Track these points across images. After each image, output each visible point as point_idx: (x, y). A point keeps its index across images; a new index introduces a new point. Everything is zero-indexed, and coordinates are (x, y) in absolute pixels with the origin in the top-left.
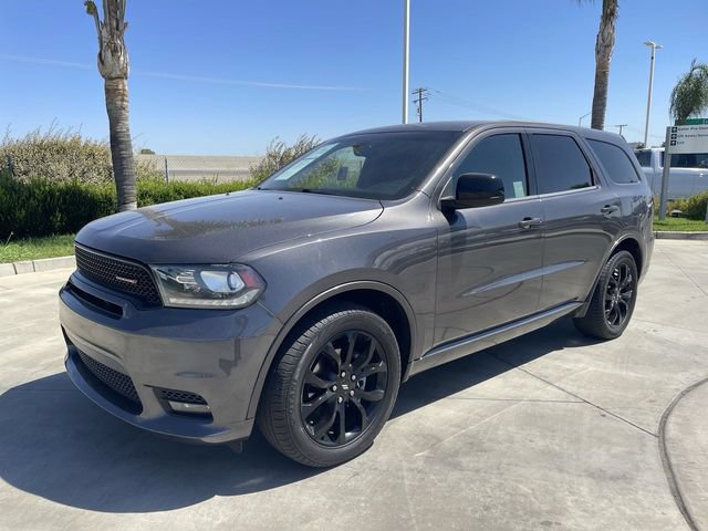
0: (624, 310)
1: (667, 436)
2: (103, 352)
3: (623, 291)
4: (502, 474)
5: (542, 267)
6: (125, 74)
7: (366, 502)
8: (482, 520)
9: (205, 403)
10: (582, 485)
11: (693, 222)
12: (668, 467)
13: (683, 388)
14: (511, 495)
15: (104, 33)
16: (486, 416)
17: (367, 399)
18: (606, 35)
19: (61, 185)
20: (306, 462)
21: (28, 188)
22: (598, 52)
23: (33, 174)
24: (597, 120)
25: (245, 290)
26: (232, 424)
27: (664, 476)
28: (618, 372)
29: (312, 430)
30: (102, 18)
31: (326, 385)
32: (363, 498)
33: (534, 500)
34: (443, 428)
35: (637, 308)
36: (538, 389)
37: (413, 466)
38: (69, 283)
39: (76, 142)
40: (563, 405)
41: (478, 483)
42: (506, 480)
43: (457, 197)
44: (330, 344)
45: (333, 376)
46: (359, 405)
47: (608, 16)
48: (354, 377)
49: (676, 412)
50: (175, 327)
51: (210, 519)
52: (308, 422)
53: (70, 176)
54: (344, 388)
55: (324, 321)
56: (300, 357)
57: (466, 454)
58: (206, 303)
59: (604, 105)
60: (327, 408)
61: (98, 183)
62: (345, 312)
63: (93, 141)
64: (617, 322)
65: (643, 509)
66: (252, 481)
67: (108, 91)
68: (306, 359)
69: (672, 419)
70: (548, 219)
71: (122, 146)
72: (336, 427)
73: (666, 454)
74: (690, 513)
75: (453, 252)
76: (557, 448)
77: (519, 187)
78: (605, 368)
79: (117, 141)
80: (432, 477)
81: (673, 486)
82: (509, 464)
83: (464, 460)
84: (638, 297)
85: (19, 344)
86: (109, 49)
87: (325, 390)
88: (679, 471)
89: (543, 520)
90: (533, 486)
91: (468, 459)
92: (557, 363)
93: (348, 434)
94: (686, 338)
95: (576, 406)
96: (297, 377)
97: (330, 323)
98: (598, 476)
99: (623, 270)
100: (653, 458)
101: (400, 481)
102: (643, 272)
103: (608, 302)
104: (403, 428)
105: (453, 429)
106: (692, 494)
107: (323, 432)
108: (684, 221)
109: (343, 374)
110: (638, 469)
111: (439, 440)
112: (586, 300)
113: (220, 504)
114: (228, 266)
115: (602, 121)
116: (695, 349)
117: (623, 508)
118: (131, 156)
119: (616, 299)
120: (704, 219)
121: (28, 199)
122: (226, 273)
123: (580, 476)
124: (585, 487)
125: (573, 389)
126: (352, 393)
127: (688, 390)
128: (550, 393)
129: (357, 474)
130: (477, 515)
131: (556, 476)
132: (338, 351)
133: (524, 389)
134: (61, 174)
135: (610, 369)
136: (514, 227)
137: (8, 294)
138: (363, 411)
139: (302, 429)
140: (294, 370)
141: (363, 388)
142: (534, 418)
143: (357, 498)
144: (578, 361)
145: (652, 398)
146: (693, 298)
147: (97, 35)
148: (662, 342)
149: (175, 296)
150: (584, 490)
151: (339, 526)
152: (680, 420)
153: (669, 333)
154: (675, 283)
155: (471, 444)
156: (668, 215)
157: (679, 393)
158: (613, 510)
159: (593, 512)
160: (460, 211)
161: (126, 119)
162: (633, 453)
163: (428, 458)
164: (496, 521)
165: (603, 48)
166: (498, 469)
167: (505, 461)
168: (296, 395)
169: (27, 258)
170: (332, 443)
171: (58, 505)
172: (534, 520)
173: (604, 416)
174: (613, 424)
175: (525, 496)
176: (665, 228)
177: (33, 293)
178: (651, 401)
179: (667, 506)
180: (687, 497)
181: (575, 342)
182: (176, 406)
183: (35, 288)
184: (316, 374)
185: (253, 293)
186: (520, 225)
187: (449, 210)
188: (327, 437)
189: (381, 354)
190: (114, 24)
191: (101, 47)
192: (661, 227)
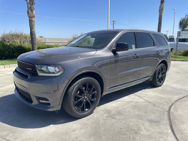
0: (162, 79)
1: (170, 112)
2: (23, 87)
3: (162, 74)
4: (126, 120)
5: (140, 67)
6: (34, 16)
7: (90, 127)
8: (119, 132)
9: (48, 100)
10: (146, 123)
11: (184, 57)
12: (170, 119)
13: (176, 100)
14: (128, 126)
15: (29, 5)
16: (124, 106)
17: (92, 101)
18: (162, 6)
19: (17, 45)
20: (75, 116)
21: (9, 46)
22: (159, 11)
23: (10, 42)
24: (159, 30)
25: (59, 71)
26: (55, 106)
27: (168, 121)
28: (160, 95)
29: (77, 108)
30: (28, 2)
31: (80, 97)
32: (89, 126)
33: (133, 127)
34: (112, 109)
35: (166, 79)
36: (138, 99)
37: (103, 118)
38: (15, 70)
39: (22, 34)
40: (144, 103)
41: (119, 123)
42: (127, 122)
43: (116, 49)
44: (82, 86)
45: (83, 94)
46: (89, 102)
47: (162, 2)
48: (88, 95)
49: (173, 106)
50: (41, 81)
51: (49, 130)
52: (76, 106)
53: (20, 43)
54: (85, 98)
55: (80, 80)
56: (73, 89)
57: (117, 115)
58: (49, 75)
59: (161, 25)
60: (81, 102)
61: (27, 45)
62: (86, 78)
63: (26, 34)
64: (160, 82)
65: (162, 130)
66: (61, 121)
67: (30, 21)
68: (75, 90)
69: (172, 107)
70: (141, 55)
71: (33, 35)
72: (83, 107)
73: (169, 116)
74: (174, 131)
75: (115, 63)
76: (141, 114)
77: (133, 46)
78: (156, 94)
79: (32, 34)
80: (108, 121)
81: (170, 124)
82: (128, 118)
83: (116, 117)
84: (166, 76)
85: (4, 86)
86: (30, 9)
87: (80, 98)
88: (172, 120)
89: (135, 132)
90: (134, 123)
91: (118, 116)
92: (144, 93)
93: (86, 110)
94: (179, 87)
95: (147, 104)
96: (73, 94)
97: (82, 80)
98: (151, 121)
99: (162, 69)
100: (166, 117)
101: (99, 122)
102: (168, 69)
103: (158, 77)
104: (102, 109)
105: (115, 109)
106: (175, 126)
107: (79, 109)
108: (182, 56)
109: (85, 94)
110: (161, 120)
111: (111, 112)
112: (152, 76)
113: (52, 127)
114: (55, 65)
115: (160, 30)
116: (181, 90)
117: (156, 129)
118: (36, 38)
119: (160, 76)
120: (187, 56)
121: (8, 49)
122: (54, 67)
123: (146, 121)
124: (147, 124)
125: (147, 100)
126: (88, 99)
127: (178, 100)
128: (141, 100)
129: (88, 120)
130: (118, 131)
131: (140, 121)
132: (84, 88)
133: (134, 99)
134: (18, 42)
135: (158, 94)
136: (132, 57)
137: (2, 73)
138: (90, 104)
139: (74, 108)
140: (72, 92)
141: (91, 98)
142: (136, 106)
143: (88, 126)
144: (150, 92)
145: (168, 102)
146: (182, 76)
147: (27, 6)
148: (172, 88)
149: (41, 73)
150: (147, 125)
151: (82, 133)
152: (174, 108)
153: (174, 86)
154: (178, 73)
155: (119, 113)
156: (178, 55)
157: (175, 101)
158: (154, 130)
159: (149, 130)
160: (117, 52)
161: (34, 28)
162: (161, 116)
163: (107, 116)
164: (123, 132)
165: (161, 10)
166: (125, 119)
167: (127, 117)
168: (72, 99)
169: (8, 64)
170: (82, 112)
171: (11, 126)
172: (133, 132)
173: (154, 106)
174: (157, 108)
175: (131, 126)
176: (177, 58)
177: (8, 73)
178: (167, 103)
179: (168, 129)
180: (174, 127)
181: (149, 87)
182: (41, 101)
183: (9, 72)
184: (78, 94)
185: (61, 72)
186: (134, 56)
187: (114, 52)
188: (81, 110)
189: (95, 89)
190: (32, 3)
191: (28, 9)
192: (175, 58)
